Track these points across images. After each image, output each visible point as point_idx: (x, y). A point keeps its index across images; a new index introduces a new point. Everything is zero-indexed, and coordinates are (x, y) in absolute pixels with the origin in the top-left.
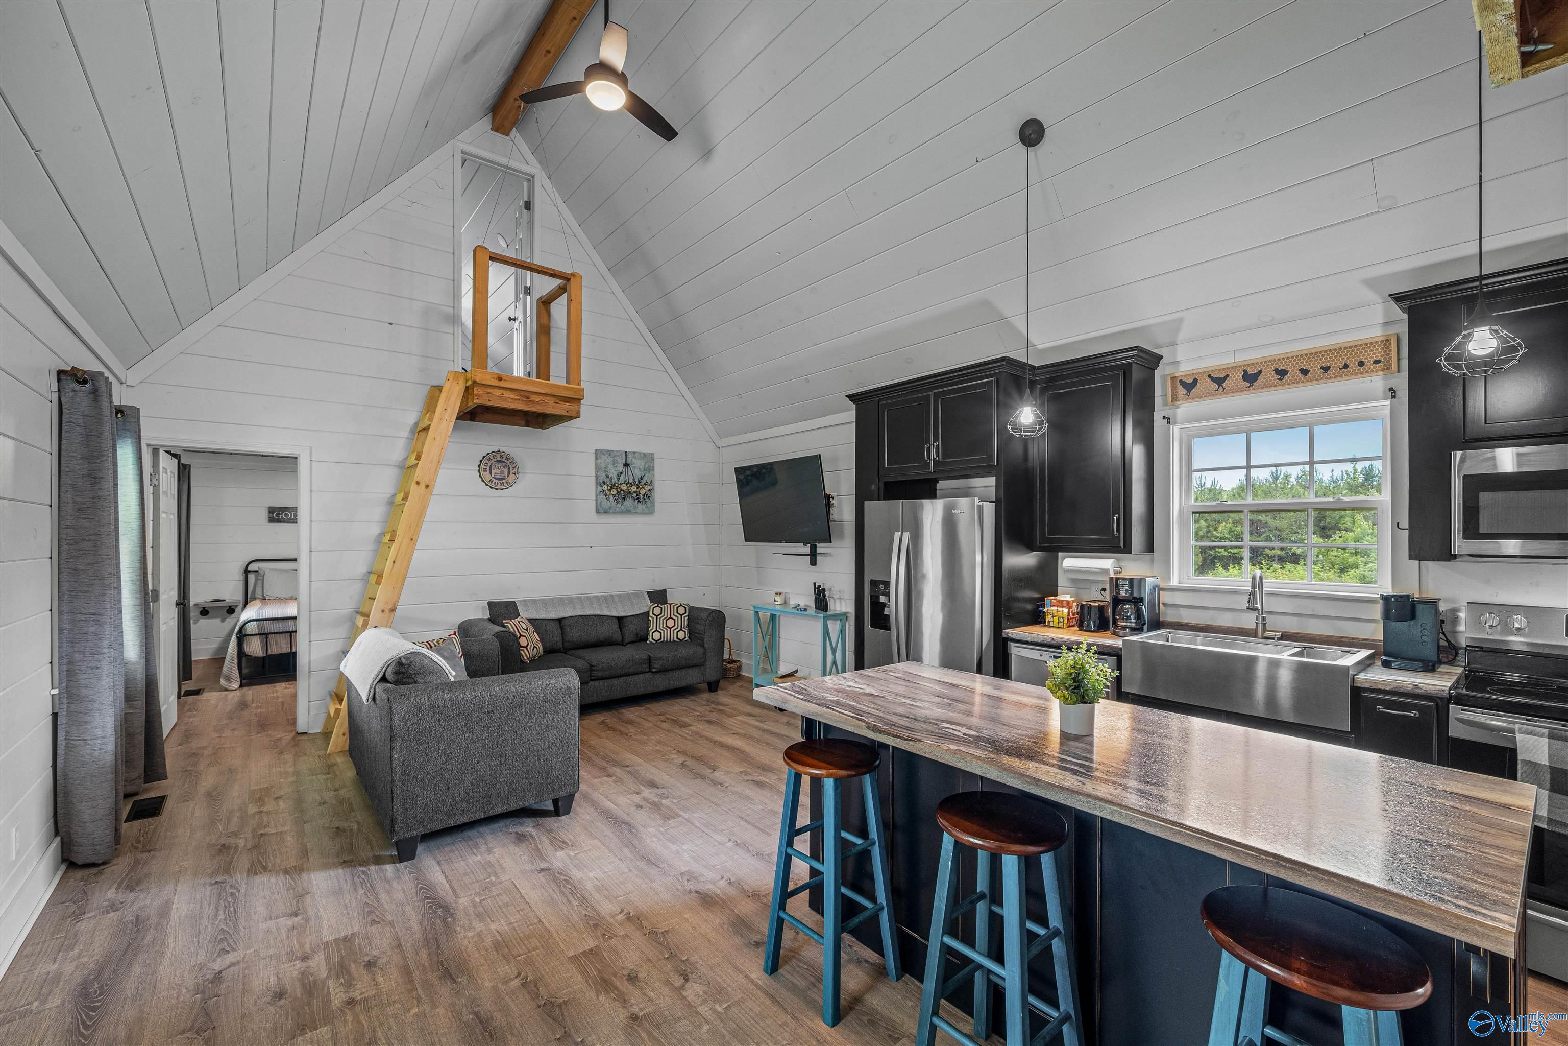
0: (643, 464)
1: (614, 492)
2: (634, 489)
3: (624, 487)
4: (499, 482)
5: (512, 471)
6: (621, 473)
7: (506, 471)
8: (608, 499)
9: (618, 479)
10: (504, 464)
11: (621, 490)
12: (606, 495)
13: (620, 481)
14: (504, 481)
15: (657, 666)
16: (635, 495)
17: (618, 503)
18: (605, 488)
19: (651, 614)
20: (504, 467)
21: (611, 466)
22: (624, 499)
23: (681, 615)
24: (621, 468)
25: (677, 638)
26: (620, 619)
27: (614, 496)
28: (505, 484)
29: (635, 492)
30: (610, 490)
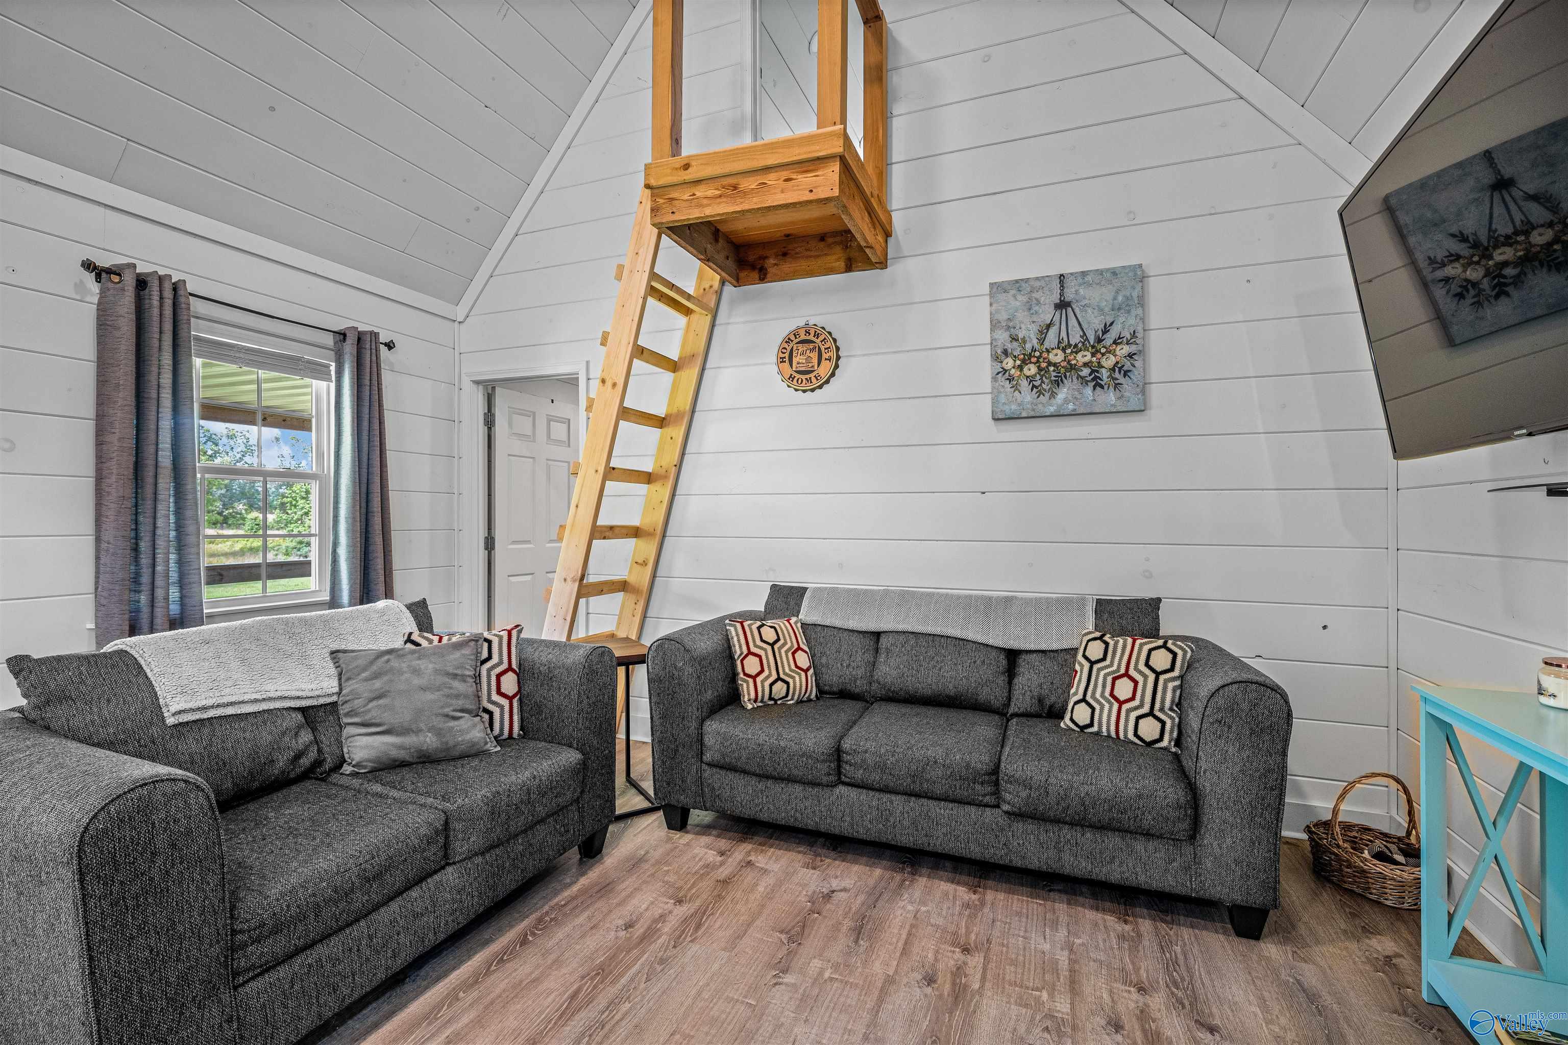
0: (1110, 297)
1: (1031, 370)
2: (1084, 357)
3: (1057, 357)
4: (804, 377)
5: (825, 356)
6: (1049, 326)
7: (814, 356)
8: (1016, 388)
9: (1042, 341)
10: (811, 346)
11: (1050, 364)
12: (1010, 380)
13: (1047, 344)
14: (812, 375)
15: (1013, 796)
16: (1085, 372)
17: (1040, 393)
18: (1009, 363)
19: (1080, 657)
20: (812, 350)
21: (1021, 315)
22: (1058, 383)
23: (1158, 674)
24: (1047, 313)
25: (1136, 734)
26: (1012, 656)
27: (1030, 379)
28: (814, 380)
29: (1086, 365)
30: (1021, 368)
